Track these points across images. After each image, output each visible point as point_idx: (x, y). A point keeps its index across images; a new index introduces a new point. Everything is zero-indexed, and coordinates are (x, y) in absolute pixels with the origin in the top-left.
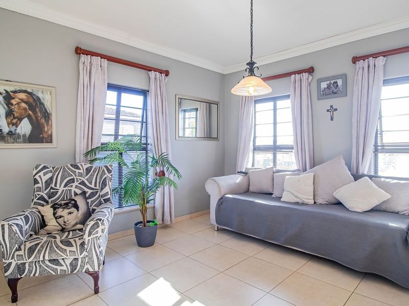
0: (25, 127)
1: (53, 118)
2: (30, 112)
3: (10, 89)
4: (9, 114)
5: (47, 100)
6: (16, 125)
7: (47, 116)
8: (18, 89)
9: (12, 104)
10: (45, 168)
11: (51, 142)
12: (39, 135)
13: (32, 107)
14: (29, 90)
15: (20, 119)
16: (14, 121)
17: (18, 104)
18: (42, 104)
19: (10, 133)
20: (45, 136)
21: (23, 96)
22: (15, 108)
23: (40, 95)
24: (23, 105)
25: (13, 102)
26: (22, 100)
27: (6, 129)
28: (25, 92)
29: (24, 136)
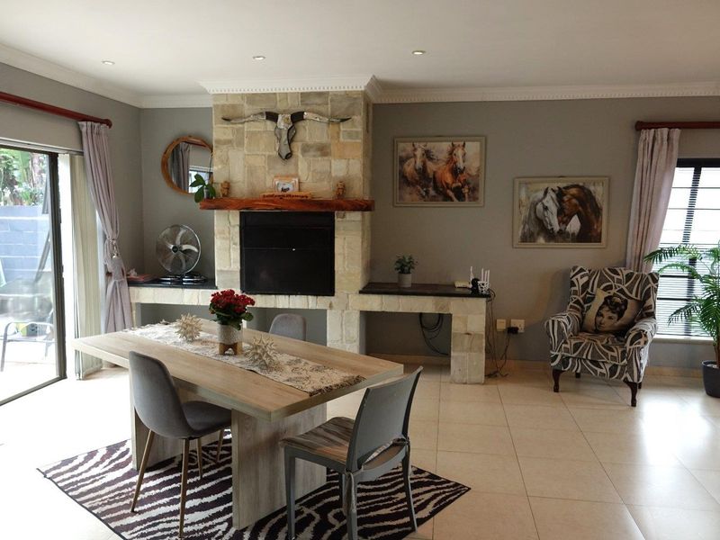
0: (574, 225)
1: (604, 212)
2: (580, 208)
3: (562, 185)
4: (561, 211)
5: (599, 192)
6: (566, 223)
7: (597, 210)
8: (570, 184)
9: (563, 201)
10: (581, 270)
11: (600, 242)
12: (588, 234)
13: (583, 202)
14: (581, 184)
15: (570, 217)
16: (565, 219)
17: (569, 200)
18: (593, 198)
19: (561, 232)
20: (594, 234)
21: (574, 191)
22: (566, 205)
23: (592, 188)
24: (574, 201)
25: (565, 198)
26: (573, 196)
27: (557, 228)
28: (577, 186)
29: (573, 234)
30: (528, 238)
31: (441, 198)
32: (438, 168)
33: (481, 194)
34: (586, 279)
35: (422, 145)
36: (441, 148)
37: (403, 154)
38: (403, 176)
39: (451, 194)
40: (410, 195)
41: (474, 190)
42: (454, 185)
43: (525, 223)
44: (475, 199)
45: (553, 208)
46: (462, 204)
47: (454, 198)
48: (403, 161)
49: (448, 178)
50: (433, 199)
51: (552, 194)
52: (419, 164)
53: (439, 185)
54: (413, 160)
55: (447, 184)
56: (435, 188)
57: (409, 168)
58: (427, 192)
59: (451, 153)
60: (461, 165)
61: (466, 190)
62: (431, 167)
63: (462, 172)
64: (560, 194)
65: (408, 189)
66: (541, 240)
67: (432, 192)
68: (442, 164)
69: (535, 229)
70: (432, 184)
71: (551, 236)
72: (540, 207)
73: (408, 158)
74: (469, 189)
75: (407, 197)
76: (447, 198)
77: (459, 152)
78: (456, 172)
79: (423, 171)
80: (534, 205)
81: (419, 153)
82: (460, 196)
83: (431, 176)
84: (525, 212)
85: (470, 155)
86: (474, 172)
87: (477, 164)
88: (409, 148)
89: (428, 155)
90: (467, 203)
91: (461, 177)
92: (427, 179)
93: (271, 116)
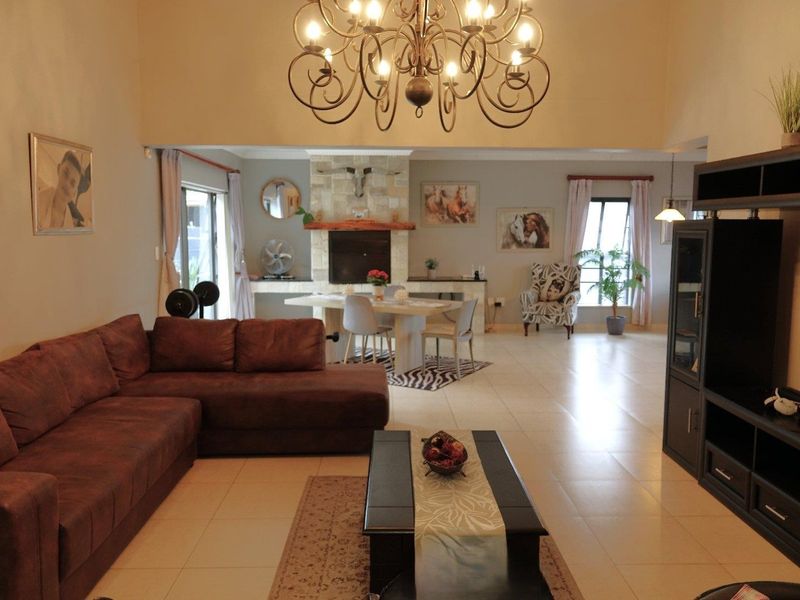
0: (534, 238)
1: (550, 230)
2: (537, 227)
3: (526, 213)
4: (525, 229)
5: (548, 221)
6: (528, 236)
7: (546, 229)
9: (527, 223)
11: (548, 248)
12: (541, 244)
13: (538, 224)
15: (531, 233)
16: (528, 234)
17: (530, 222)
18: (544, 221)
19: (526, 242)
20: (545, 243)
21: (533, 217)
22: (528, 225)
23: (543, 215)
24: (533, 223)
25: (528, 221)
26: (533, 220)
27: (523, 239)
28: (534, 214)
30: (506, 246)
32: (450, 202)
33: (476, 218)
34: (541, 271)
35: (439, 187)
36: (452, 190)
37: (427, 193)
38: (428, 207)
39: (458, 219)
40: (432, 219)
41: (472, 216)
42: (460, 213)
43: (504, 237)
44: (473, 221)
45: (521, 227)
47: (460, 221)
48: (427, 197)
49: (456, 208)
50: (446, 222)
51: (520, 220)
52: (438, 200)
53: (450, 212)
54: (434, 197)
55: (455, 212)
56: (448, 214)
57: (431, 201)
58: (443, 218)
59: (458, 192)
60: (464, 200)
61: (467, 216)
62: (445, 201)
63: (465, 205)
64: (525, 219)
65: (431, 215)
66: (514, 247)
67: (446, 217)
68: (452, 199)
69: (510, 240)
70: (446, 212)
71: (520, 244)
72: (513, 227)
73: (431, 195)
74: (470, 215)
75: (430, 220)
76: (456, 221)
77: (463, 192)
78: (461, 205)
79: (441, 203)
80: (510, 225)
81: (438, 192)
82: (463, 219)
83: (445, 207)
84: (504, 230)
85: (470, 195)
86: (472, 205)
87: (474, 200)
88: (431, 189)
89: (443, 193)
90: (468, 224)
91: (464, 208)
92: (443, 209)
93: (351, 170)
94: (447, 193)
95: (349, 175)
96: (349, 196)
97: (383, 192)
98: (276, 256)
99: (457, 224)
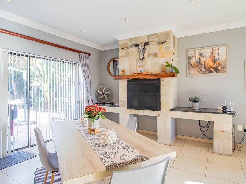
31: (208, 72)
32: (206, 60)
33: (227, 69)
35: (198, 51)
36: (207, 52)
37: (190, 56)
38: (190, 64)
39: (213, 70)
41: (224, 68)
42: (214, 66)
44: (225, 71)
46: (218, 74)
47: (214, 72)
48: (190, 58)
49: (211, 64)
50: (204, 73)
52: (197, 59)
53: (207, 66)
54: (194, 58)
55: (210, 66)
56: (205, 68)
57: (193, 61)
58: (201, 70)
59: (212, 53)
60: (217, 57)
61: (220, 68)
62: (203, 59)
63: (217, 60)
65: (193, 69)
67: (204, 70)
68: (208, 58)
70: (203, 66)
73: (193, 57)
74: (221, 67)
75: (192, 72)
76: (211, 72)
77: (216, 52)
78: (214, 61)
79: (199, 62)
81: (197, 55)
82: (216, 70)
83: (203, 63)
85: (222, 54)
86: (223, 60)
87: (225, 56)
88: (193, 53)
89: (201, 55)
90: (220, 73)
91: (217, 63)
92: (201, 64)
93: (137, 45)
94: (204, 54)
95: (136, 48)
96: (136, 60)
97: (156, 55)
98: (103, 94)
99: (211, 74)
